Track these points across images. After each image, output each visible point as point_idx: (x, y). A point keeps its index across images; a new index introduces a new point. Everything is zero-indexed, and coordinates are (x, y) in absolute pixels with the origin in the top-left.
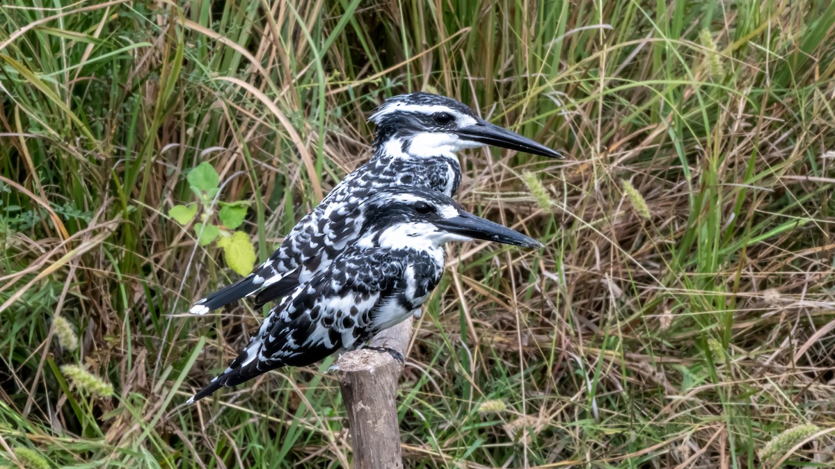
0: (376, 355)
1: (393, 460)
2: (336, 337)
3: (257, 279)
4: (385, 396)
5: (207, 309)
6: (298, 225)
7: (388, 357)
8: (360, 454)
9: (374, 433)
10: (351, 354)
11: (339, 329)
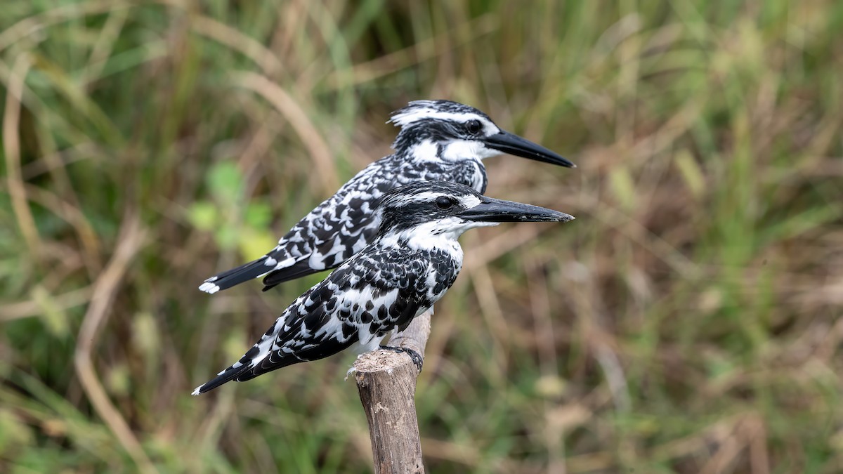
0: (394, 355)
1: (413, 461)
2: (350, 331)
3: (270, 261)
4: (404, 397)
5: (217, 288)
6: (316, 209)
7: (406, 358)
8: (380, 457)
9: (394, 434)
10: (369, 355)
11: (355, 323)
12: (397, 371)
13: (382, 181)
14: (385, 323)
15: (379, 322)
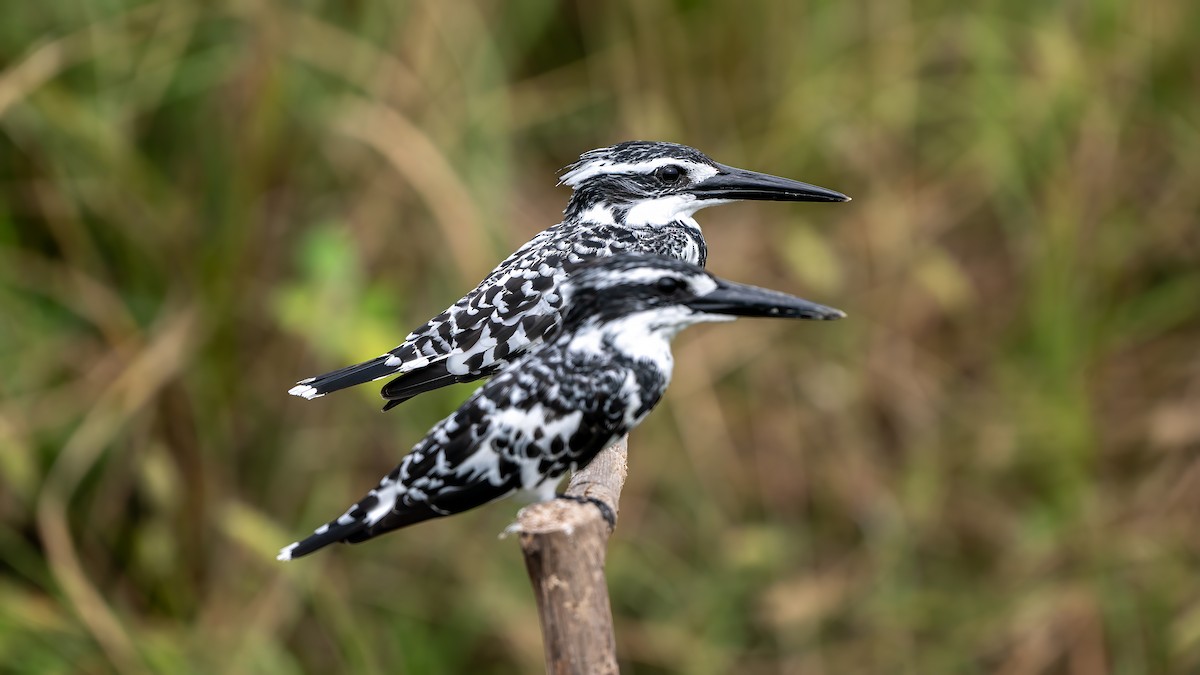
0: (575, 507)
1: (602, 659)
2: (509, 469)
3: (393, 360)
4: (589, 568)
7: (593, 512)
8: (555, 651)
9: (576, 622)
10: (539, 507)
11: (516, 458)
12: (580, 531)
13: (552, 252)
14: (561, 460)
15: (552, 457)
